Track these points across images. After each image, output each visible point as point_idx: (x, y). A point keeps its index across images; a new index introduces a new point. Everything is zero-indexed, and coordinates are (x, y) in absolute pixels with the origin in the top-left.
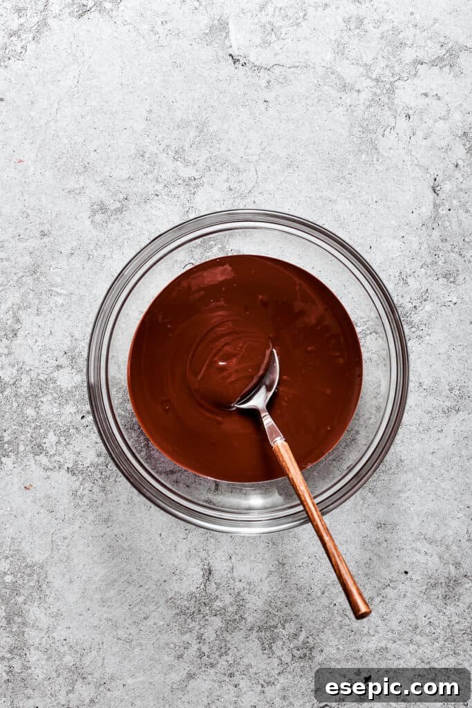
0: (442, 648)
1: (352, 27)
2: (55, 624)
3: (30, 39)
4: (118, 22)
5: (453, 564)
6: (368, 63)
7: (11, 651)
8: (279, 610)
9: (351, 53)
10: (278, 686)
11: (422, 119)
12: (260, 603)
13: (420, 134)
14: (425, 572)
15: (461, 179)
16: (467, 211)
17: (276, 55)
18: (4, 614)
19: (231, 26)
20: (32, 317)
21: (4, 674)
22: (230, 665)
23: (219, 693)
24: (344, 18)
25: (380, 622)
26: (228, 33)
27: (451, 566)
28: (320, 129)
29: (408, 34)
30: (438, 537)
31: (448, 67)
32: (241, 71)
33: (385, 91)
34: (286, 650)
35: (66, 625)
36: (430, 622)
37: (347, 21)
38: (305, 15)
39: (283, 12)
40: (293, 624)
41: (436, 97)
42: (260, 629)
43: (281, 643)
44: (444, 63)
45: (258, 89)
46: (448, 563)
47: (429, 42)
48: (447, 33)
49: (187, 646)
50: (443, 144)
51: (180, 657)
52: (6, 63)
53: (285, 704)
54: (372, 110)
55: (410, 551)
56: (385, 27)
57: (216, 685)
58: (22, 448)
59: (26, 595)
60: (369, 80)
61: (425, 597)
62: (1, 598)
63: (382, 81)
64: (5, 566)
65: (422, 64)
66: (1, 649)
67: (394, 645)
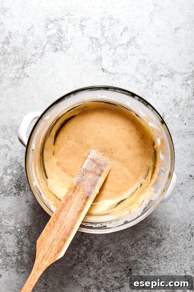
0: (154, 262)
3: (39, 57)
4: (67, 55)
6: (145, 75)
7: (18, 253)
8: (104, 246)
9: (140, 71)
10: (102, 270)
11: (161, 94)
12: (98, 243)
13: (160, 99)
14: (151, 237)
15: (172, 114)
16: (173, 124)
17: (117, 70)
18: (17, 241)
19: (103, 59)
21: (15, 261)
22: (87, 262)
24: (139, 60)
25: (135, 252)
26: (102, 61)
27: (159, 236)
29: (159, 66)
30: (156, 226)
32: (105, 74)
33: (150, 84)
34: (105, 258)
36: (151, 253)
37: (140, 60)
38: (127, 57)
39: (120, 56)
40: (108, 250)
41: (166, 87)
42: (98, 251)
43: (104, 256)
44: (170, 77)
45: (110, 80)
46: (158, 235)
47: (165, 69)
48: (171, 67)
49: (74, 255)
50: (167, 102)
51: (72, 258)
52: (30, 65)
53: (104, 276)
54: (145, 90)
55: (147, 230)
56: (152, 63)
57: (82, 268)
58: (26, 189)
60: (145, 80)
61: (150, 245)
62: (16, 236)
63: (149, 81)
64: (18, 226)
65: (162, 76)
66: (15, 253)
67: (139, 259)
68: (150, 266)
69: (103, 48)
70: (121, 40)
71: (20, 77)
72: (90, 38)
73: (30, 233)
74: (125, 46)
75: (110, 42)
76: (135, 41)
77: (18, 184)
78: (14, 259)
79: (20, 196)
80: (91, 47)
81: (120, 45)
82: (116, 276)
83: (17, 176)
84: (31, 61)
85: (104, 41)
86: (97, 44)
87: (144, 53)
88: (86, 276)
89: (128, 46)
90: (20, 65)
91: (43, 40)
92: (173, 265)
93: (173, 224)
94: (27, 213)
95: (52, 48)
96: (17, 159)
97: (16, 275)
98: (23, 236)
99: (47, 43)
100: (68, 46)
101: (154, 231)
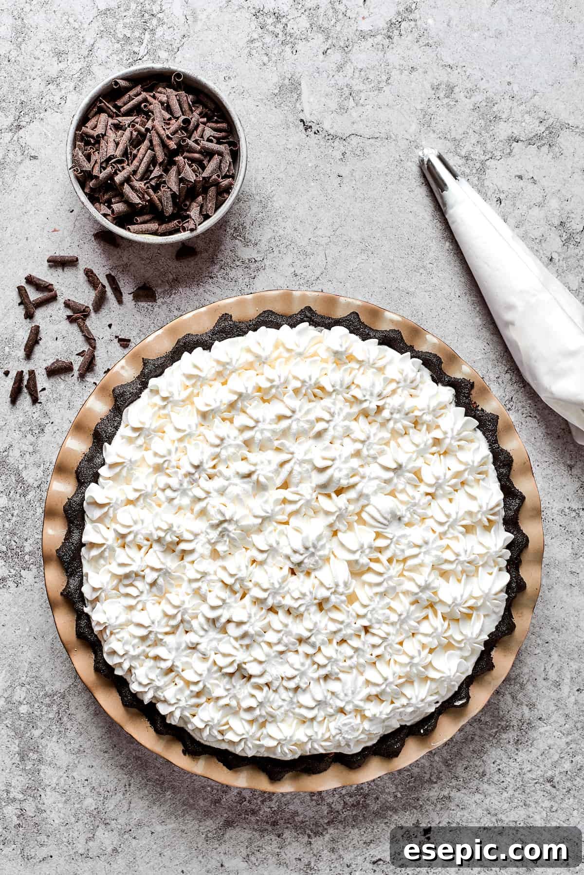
0: (510, 800)
1: (442, 95)
2: (76, 762)
3: (71, 88)
5: (527, 705)
6: (457, 138)
7: (23, 792)
9: (439, 126)
10: (327, 837)
11: (514, 205)
13: (512, 221)
17: (353, 123)
18: (17, 749)
19: (304, 87)
20: (63, 411)
21: (15, 818)
22: (274, 812)
23: (260, 843)
24: (432, 84)
25: (444, 768)
26: (299, 95)
27: (525, 707)
28: (400, 211)
29: (503, 106)
31: (548, 146)
32: (313, 139)
33: (474, 171)
35: (89, 763)
36: (499, 769)
37: (436, 88)
38: (388, 79)
39: (362, 73)
41: (532, 180)
44: (543, 142)
45: (332, 161)
46: (522, 704)
47: (527, 117)
48: (548, 108)
50: (537, 234)
51: (217, 802)
52: (42, 115)
53: (333, 857)
56: (478, 98)
57: (257, 834)
59: (43, 728)
60: (457, 158)
61: (495, 741)
62: (14, 730)
63: (472, 160)
64: (20, 694)
65: (517, 142)
66: (12, 790)
67: (458, 794)
68: (496, 815)
69: (300, 46)
70: (363, 18)
71: (8, 160)
72: (253, 11)
73: (65, 719)
74: (379, 37)
75: (326, 26)
76: (415, 21)
77: (14, 543)
78: (10, 811)
79: (21, 588)
80: (257, 44)
81: (363, 36)
82: (379, 857)
83: (10, 516)
84: (43, 101)
85: (304, 22)
86: (281, 33)
87: (451, 62)
88: (270, 861)
89: (389, 37)
90: (7, 117)
91: (86, 26)
92: (576, 807)
93: (572, 663)
94: (49, 645)
95: (117, 52)
96: (6, 453)
97: (19, 868)
98: (41, 731)
99: (101, 34)
100: (175, 46)
101: (507, 693)
